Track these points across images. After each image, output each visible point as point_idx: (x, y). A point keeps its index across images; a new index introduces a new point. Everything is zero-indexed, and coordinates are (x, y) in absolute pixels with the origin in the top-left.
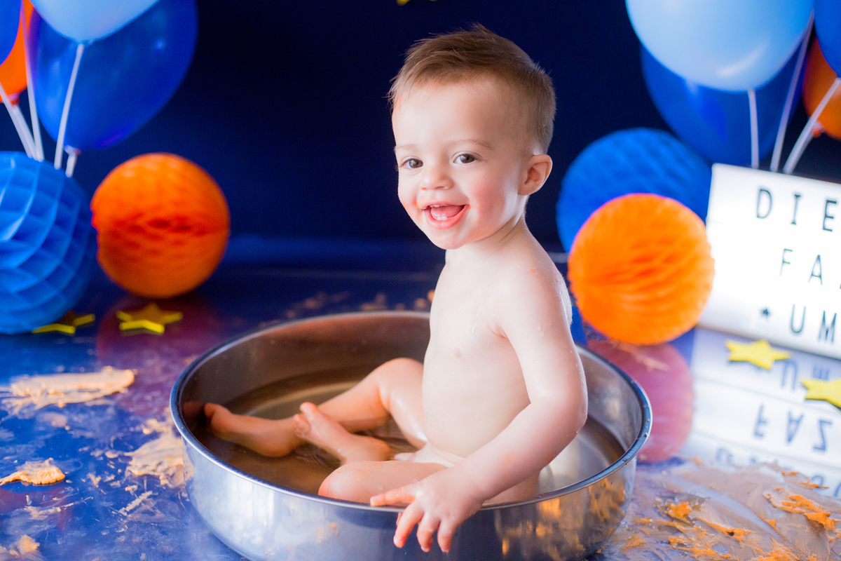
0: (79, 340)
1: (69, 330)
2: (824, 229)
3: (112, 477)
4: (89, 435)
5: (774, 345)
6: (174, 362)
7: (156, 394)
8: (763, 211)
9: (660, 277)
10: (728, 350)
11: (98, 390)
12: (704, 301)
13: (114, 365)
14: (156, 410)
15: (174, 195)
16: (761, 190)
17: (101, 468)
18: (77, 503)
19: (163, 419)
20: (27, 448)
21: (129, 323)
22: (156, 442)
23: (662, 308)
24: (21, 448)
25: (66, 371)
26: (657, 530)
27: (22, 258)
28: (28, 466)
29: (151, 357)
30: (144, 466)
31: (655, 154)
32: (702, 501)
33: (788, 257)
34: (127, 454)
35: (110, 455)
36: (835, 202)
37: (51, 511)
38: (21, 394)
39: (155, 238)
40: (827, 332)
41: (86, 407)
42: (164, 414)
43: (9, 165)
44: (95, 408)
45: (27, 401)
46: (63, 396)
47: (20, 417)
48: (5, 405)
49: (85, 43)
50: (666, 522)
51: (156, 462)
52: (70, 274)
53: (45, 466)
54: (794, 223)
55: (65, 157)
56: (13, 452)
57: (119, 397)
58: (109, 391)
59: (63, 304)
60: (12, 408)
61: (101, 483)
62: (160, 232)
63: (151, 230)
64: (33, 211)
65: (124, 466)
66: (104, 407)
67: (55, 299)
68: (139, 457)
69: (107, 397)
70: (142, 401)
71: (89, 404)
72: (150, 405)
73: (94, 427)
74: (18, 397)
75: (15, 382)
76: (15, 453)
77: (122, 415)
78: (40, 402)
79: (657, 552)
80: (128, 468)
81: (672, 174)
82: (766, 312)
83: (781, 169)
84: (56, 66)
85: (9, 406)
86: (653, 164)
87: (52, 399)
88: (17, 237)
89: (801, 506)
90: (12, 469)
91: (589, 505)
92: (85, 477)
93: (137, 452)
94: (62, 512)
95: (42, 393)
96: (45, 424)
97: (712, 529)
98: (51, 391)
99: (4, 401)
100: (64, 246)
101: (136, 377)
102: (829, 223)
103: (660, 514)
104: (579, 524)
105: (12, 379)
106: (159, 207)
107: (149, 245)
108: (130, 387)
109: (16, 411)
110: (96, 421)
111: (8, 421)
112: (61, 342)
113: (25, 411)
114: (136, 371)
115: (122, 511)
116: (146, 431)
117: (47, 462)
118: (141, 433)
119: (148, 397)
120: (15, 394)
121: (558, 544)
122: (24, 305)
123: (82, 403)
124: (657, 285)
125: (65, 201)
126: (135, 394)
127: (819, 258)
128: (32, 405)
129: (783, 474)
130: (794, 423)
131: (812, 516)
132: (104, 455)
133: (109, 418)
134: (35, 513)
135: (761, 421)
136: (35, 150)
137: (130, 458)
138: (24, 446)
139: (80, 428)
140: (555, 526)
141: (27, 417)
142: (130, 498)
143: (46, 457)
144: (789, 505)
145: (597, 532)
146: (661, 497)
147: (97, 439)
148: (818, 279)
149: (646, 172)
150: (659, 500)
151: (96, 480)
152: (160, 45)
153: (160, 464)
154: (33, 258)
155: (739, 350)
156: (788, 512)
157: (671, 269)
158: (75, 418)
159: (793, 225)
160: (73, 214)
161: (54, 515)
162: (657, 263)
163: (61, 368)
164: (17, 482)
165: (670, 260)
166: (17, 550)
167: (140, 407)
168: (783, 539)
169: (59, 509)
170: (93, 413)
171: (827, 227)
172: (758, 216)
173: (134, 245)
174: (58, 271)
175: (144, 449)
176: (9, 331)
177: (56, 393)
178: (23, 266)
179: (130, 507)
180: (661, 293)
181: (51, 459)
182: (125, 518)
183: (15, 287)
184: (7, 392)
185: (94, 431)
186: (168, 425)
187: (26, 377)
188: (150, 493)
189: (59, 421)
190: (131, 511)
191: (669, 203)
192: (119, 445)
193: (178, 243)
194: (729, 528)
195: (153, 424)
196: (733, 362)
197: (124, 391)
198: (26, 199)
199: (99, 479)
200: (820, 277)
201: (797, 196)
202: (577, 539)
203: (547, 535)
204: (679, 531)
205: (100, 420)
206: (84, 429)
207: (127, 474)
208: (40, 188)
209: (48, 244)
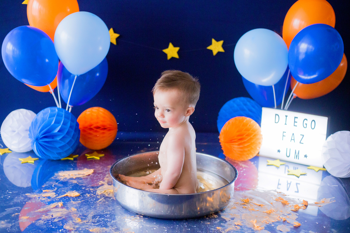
0: (75, 162)
1: (72, 159)
2: (294, 125)
3: (93, 194)
4: (84, 185)
5: (281, 160)
6: (104, 167)
7: (101, 175)
8: (277, 121)
9: (245, 141)
10: (268, 162)
11: (84, 174)
12: (259, 148)
13: (87, 168)
14: (101, 179)
15: (102, 119)
16: (276, 115)
17: (89, 192)
18: (85, 200)
19: (104, 181)
20: (68, 188)
21: (89, 157)
22: (103, 186)
23: (246, 149)
24: (66, 188)
25: (74, 170)
26: (240, 205)
27: (61, 137)
28: (69, 192)
29: (98, 166)
30: (101, 192)
31: (245, 105)
32: (253, 198)
33: (285, 134)
34: (96, 189)
35: (91, 189)
36: (297, 118)
37: (78, 202)
38: (63, 175)
39: (96, 131)
40: (297, 156)
41: (82, 178)
42: (104, 180)
43: (55, 111)
44: (84, 178)
45: (64, 177)
46: (74, 176)
47: (64, 181)
48: (58, 178)
49: (77, 75)
50: (243, 203)
51: (104, 191)
52: (74, 142)
53: (74, 192)
54: (286, 124)
55: (69, 108)
56: (64, 189)
57: (91, 176)
58: (87, 174)
59: (71, 151)
60: (60, 179)
61: (90, 196)
62: (98, 130)
63: (95, 129)
64: (63, 124)
65: (96, 192)
66: (87, 178)
67: (69, 149)
68: (99, 190)
69: (87, 176)
70: (97, 176)
71: (83, 178)
72: (100, 178)
73: (85, 183)
74: (61, 176)
75: (60, 173)
76: (64, 190)
77: (92, 180)
78: (68, 178)
79: (239, 210)
80: (97, 192)
81: (250, 110)
82: (279, 151)
83: (283, 109)
84: (67, 81)
85: (60, 178)
86: (245, 107)
87: (71, 177)
88: (59, 131)
89: (280, 200)
90: (65, 193)
91: (220, 199)
92: (85, 194)
93: (98, 189)
94: (81, 202)
95: (68, 175)
96: (71, 182)
97: (255, 204)
98: (71, 175)
99: (58, 177)
100: (72, 134)
101: (94, 171)
102: (296, 124)
103: (241, 202)
104: (218, 203)
105: (58, 172)
106: (98, 123)
107: (95, 134)
108: (93, 173)
109: (62, 180)
110: (85, 182)
111: (60, 182)
112: (70, 162)
113: (65, 179)
114: (94, 169)
115: (97, 202)
116: (100, 184)
117: (74, 191)
118: (99, 184)
119: (99, 176)
120: (60, 175)
121: (212, 208)
122: (61, 151)
123: (80, 177)
124: (245, 143)
125: (72, 121)
126: (95, 175)
127: (293, 134)
128: (66, 178)
129: (277, 192)
130: (289, 184)
131: (283, 201)
132: (89, 189)
133: (89, 181)
134: (74, 203)
135: (279, 184)
136: (59, 106)
137: (97, 190)
138: (67, 188)
139: (81, 183)
140: (212, 204)
141: (65, 181)
142: (98, 199)
143: (73, 190)
144: (277, 199)
145: (223, 205)
146: (242, 198)
147: (87, 186)
148: (293, 141)
149: (243, 110)
150: (241, 198)
151: (88, 195)
152: (98, 75)
153: (105, 191)
154: (63, 137)
155: (271, 162)
156: (277, 201)
157: (249, 138)
158: (79, 181)
159: (285, 125)
160: (74, 124)
161: (79, 203)
162: (244, 136)
163: (72, 169)
164: (67, 196)
165: (248, 135)
166: (71, 210)
167: (97, 178)
168: (274, 207)
169: (80, 202)
170: (84, 180)
171: (295, 125)
172: (275, 122)
173: (90, 134)
174: (70, 141)
175: (100, 188)
176: (55, 159)
177: (72, 175)
178: (60, 140)
179: (99, 201)
180: (246, 145)
181: (75, 191)
182: (98, 203)
183: (58, 146)
184: (58, 175)
185: (85, 184)
186: (106, 182)
187: (62, 171)
188: (104, 198)
189: (75, 182)
190: (99, 202)
191: (248, 119)
192: (93, 187)
193: (104, 133)
194: (259, 204)
195: (101, 182)
196: (268, 165)
197: (91, 174)
198: (62, 120)
199: (89, 195)
200: (294, 140)
201: (286, 116)
202: (218, 206)
203: (209, 205)
204: (246, 205)
205: (86, 181)
206: (82, 184)
207: (97, 194)
208: (65, 117)
209: (68, 133)
